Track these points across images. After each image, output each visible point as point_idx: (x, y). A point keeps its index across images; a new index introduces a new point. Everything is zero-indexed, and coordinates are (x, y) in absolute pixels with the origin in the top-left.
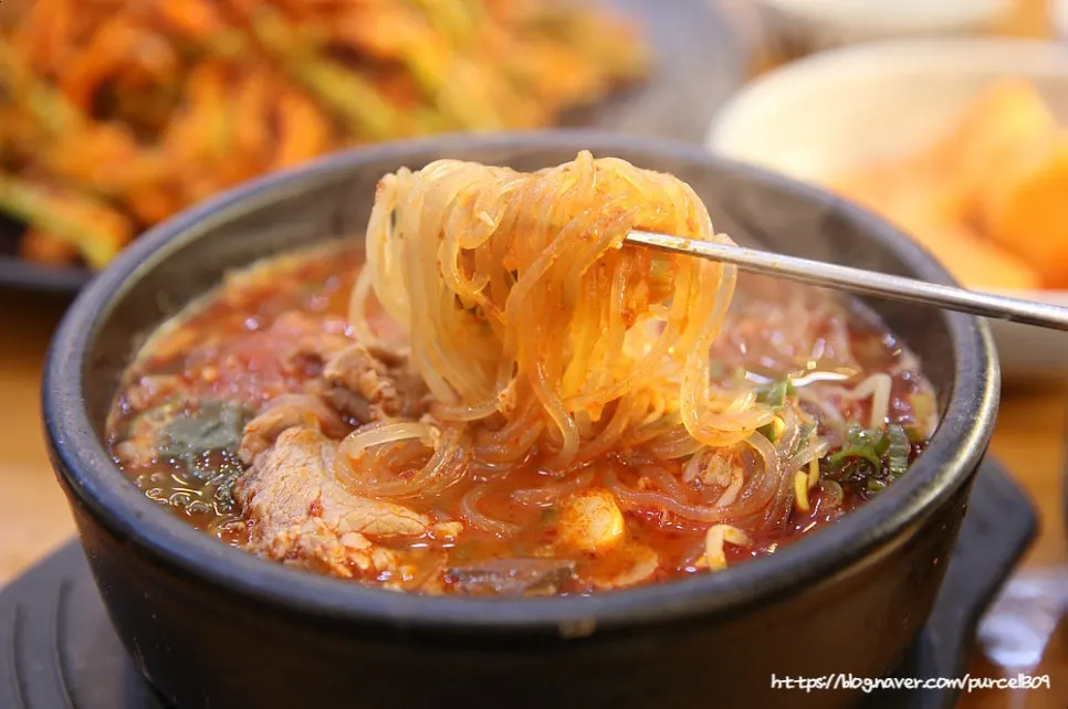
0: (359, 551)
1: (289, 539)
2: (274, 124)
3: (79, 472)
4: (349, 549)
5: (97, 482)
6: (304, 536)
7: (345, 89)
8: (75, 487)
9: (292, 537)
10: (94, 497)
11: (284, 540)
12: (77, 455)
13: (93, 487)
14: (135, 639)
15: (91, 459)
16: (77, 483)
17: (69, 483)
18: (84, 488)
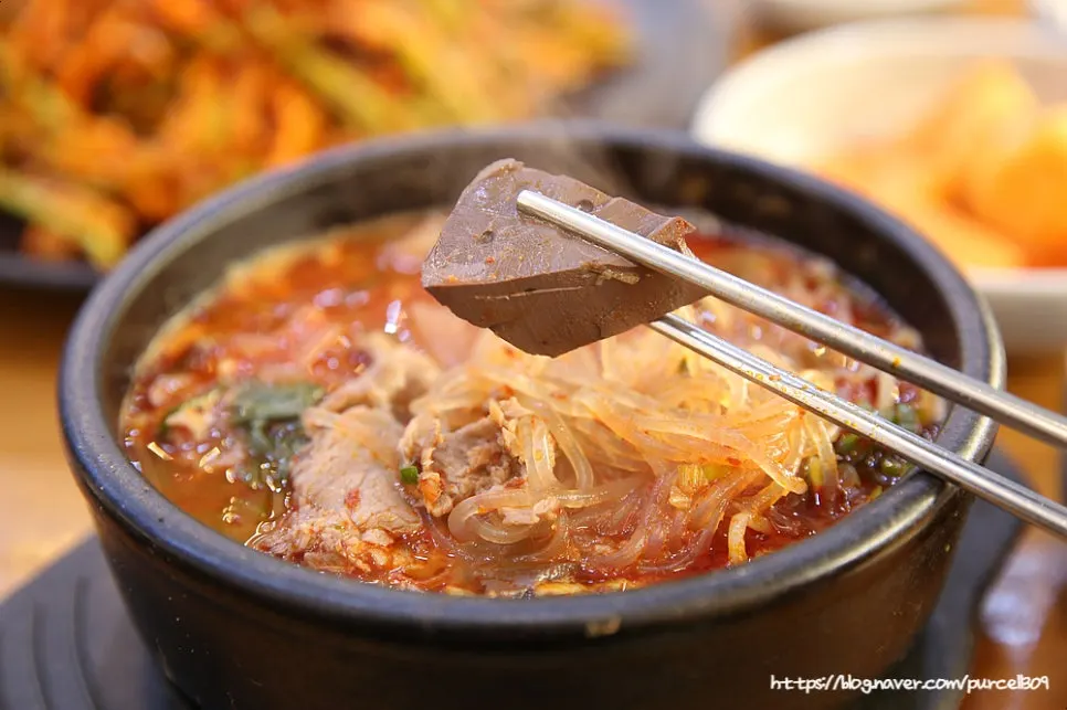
0: (379, 547)
1: (312, 531)
2: (269, 116)
3: (100, 477)
4: (370, 544)
5: (118, 488)
6: (327, 529)
7: (338, 80)
8: (96, 492)
9: (316, 529)
10: (115, 502)
11: (306, 532)
12: (96, 461)
13: (114, 493)
14: (157, 640)
15: (111, 463)
16: (98, 488)
17: (89, 488)
18: (105, 492)
